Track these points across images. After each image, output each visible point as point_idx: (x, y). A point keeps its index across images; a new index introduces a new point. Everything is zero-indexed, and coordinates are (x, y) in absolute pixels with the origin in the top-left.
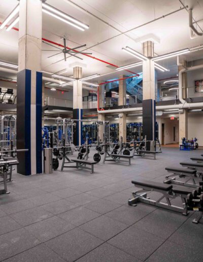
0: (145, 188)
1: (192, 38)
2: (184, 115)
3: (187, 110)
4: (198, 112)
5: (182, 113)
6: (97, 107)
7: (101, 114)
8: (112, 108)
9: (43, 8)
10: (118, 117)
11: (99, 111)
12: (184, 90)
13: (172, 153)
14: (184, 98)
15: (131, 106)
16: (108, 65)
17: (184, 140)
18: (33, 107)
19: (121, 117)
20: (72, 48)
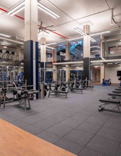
0: (106, 103)
1: (111, 25)
2: (103, 66)
3: (105, 63)
4: (111, 64)
5: (102, 65)
6: (52, 61)
7: (55, 65)
8: (61, 62)
9: (38, 5)
10: (65, 67)
11: (53, 64)
12: (104, 52)
13: (98, 87)
14: (104, 57)
15: (73, 61)
16: (62, 37)
17: (103, 80)
18: (34, 62)
19: (67, 67)
20: (44, 27)
